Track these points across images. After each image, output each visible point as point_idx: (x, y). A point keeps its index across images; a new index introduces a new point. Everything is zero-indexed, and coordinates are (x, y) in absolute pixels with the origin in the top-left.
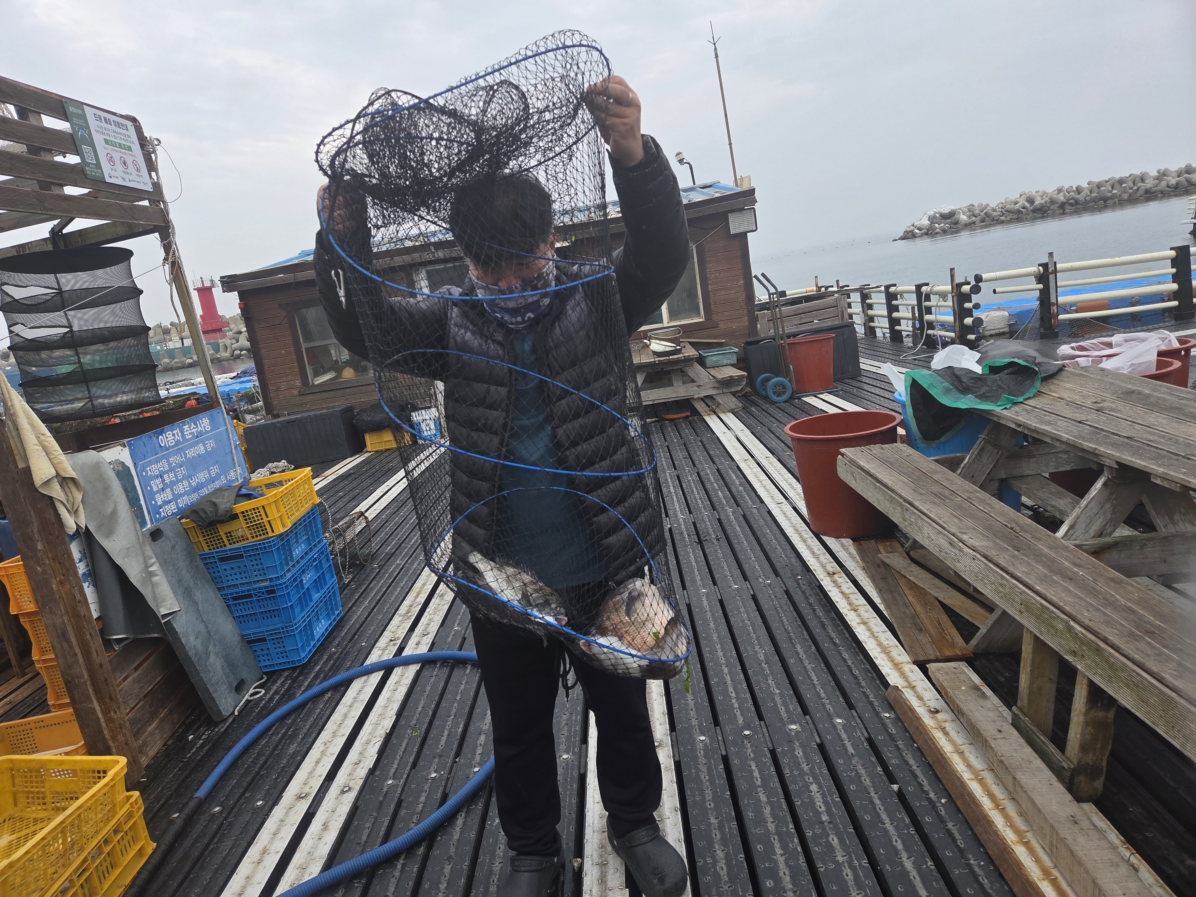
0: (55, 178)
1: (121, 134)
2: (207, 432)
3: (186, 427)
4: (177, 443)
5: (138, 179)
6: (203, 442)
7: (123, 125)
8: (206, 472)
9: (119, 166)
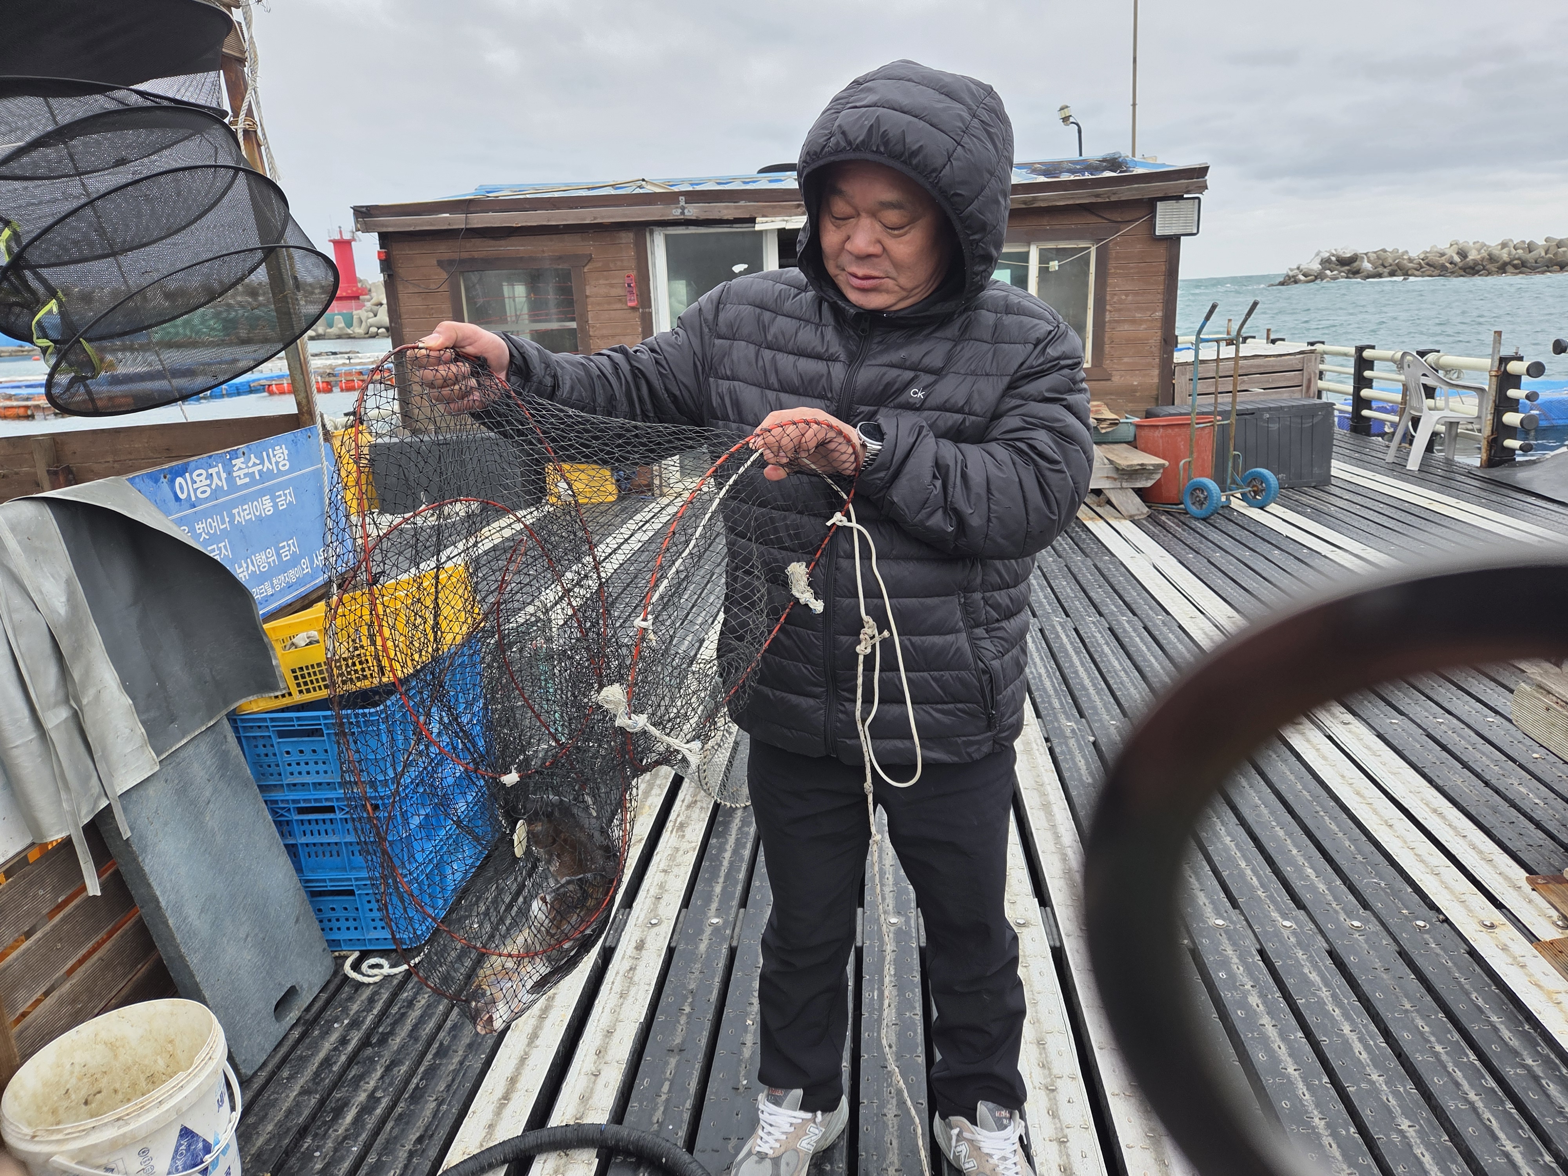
2: (281, 473)
3: (238, 462)
4: (216, 493)
6: (270, 491)
8: (271, 551)
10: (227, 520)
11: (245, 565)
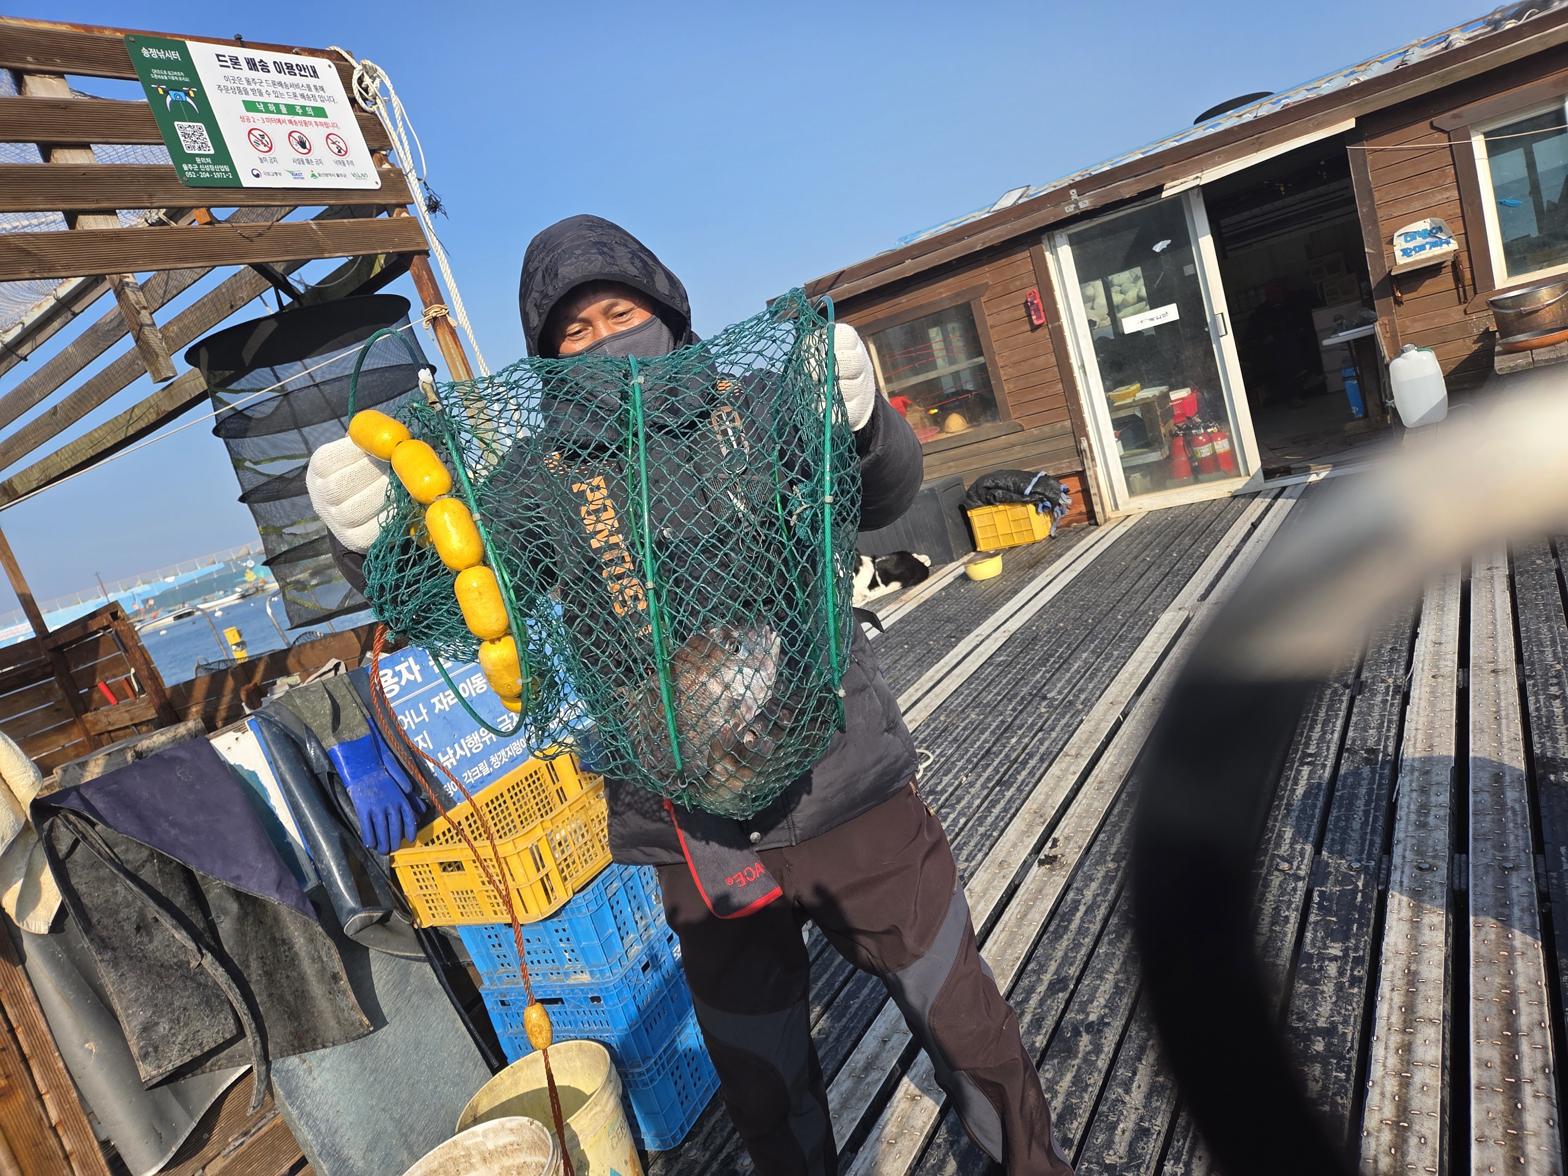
0: (85, 200)
1: (297, 86)
4: (407, 688)
5: (340, 169)
7: (301, 68)
9: (285, 151)
10: (424, 711)
11: (450, 752)
